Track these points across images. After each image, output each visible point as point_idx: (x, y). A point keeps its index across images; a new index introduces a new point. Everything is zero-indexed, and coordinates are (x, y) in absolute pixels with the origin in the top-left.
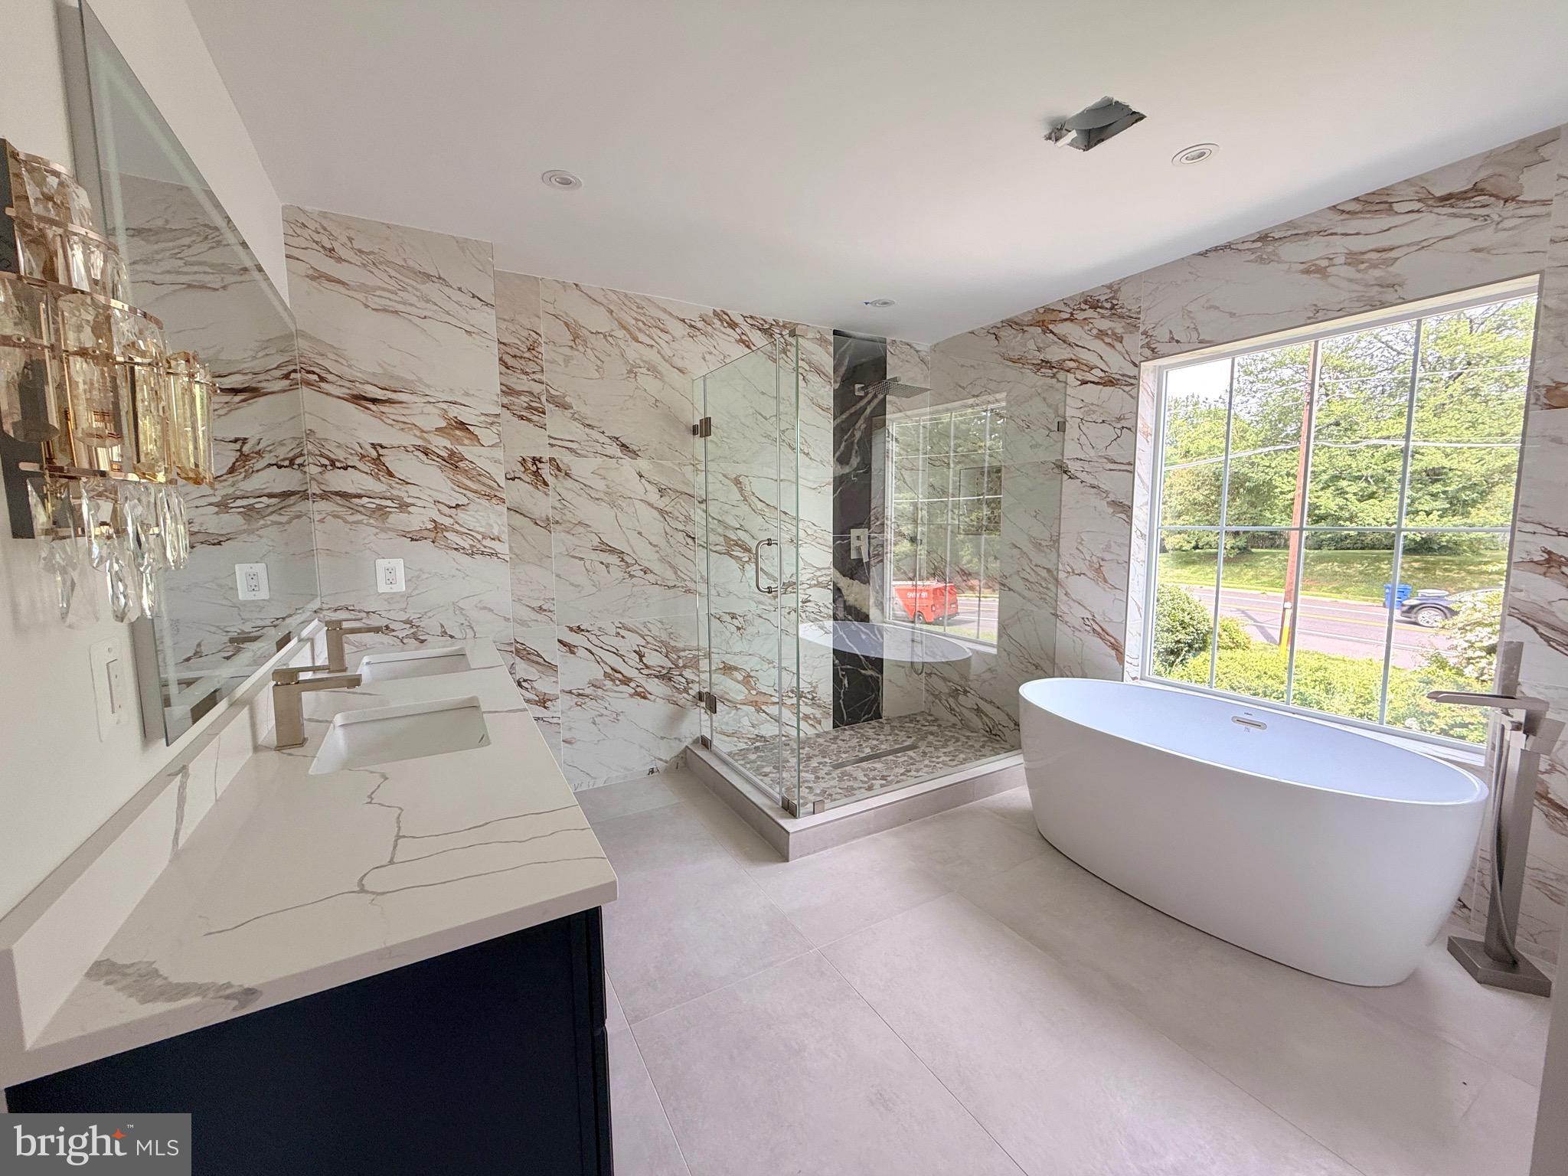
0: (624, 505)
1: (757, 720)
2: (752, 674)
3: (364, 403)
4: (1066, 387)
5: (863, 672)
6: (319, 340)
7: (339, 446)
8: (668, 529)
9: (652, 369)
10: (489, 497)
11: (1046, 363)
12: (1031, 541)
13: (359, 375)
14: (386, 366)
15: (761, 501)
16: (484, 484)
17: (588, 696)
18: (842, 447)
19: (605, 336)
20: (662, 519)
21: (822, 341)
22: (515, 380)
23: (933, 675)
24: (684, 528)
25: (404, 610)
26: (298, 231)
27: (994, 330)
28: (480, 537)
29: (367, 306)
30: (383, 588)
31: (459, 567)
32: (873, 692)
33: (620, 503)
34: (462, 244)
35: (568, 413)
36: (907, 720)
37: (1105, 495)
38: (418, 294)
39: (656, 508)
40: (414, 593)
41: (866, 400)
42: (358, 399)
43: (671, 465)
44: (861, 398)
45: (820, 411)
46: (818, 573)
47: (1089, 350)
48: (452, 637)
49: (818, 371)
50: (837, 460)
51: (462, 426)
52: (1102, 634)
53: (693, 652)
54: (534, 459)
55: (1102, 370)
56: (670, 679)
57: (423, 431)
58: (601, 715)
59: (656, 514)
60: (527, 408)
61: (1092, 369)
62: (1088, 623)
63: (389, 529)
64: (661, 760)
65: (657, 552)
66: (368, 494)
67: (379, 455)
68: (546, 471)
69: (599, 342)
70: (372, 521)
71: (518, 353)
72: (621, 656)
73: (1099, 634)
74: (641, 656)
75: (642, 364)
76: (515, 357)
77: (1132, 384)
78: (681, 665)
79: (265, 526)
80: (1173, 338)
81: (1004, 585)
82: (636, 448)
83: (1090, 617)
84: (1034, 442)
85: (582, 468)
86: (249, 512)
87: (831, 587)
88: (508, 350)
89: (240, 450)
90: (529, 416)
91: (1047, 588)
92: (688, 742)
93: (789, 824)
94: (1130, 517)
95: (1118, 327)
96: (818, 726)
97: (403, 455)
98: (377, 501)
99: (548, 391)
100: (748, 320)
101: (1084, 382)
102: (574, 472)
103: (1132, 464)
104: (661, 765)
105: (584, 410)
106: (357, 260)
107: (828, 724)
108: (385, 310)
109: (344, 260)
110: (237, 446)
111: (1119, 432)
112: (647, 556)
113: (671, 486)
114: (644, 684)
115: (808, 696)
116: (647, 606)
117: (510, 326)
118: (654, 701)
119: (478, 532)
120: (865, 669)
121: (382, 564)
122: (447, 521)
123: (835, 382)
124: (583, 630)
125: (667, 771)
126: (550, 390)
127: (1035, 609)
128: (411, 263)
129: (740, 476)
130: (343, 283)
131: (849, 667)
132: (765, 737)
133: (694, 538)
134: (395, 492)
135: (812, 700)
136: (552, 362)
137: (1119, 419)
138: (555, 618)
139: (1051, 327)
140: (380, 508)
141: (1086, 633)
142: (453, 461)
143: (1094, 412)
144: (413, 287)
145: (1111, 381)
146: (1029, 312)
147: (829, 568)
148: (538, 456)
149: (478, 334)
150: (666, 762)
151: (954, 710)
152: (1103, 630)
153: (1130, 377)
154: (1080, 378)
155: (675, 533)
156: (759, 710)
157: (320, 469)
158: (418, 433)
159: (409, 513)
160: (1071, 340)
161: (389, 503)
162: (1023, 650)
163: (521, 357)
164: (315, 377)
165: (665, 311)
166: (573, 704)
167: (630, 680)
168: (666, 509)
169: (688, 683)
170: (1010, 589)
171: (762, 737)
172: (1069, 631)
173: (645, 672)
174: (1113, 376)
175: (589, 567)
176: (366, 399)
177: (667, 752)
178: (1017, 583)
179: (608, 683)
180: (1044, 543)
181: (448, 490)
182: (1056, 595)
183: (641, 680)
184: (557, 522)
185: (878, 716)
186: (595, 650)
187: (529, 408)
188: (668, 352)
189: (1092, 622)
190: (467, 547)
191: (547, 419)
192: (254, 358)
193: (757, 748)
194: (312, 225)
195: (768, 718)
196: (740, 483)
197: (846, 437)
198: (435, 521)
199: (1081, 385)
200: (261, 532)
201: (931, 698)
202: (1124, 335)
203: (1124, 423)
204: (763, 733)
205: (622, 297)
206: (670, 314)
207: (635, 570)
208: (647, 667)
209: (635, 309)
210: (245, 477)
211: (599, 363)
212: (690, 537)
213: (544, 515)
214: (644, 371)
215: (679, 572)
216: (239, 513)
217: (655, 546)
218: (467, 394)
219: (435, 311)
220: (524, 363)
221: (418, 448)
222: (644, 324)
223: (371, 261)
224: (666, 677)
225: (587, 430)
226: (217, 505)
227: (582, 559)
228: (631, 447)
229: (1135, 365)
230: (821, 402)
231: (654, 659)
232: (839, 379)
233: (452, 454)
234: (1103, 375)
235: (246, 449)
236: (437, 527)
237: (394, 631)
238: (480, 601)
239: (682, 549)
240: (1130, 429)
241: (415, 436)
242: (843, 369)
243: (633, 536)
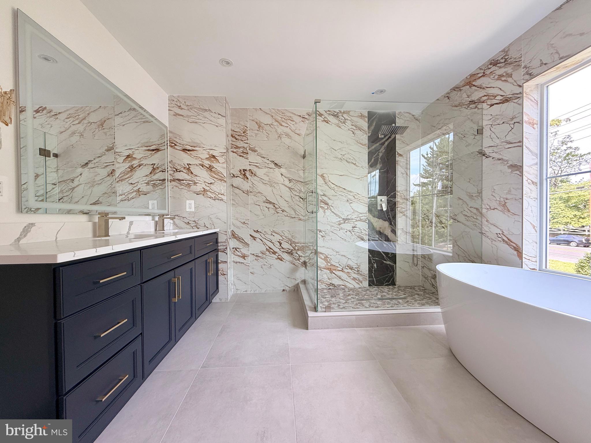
0: (275, 186)
1: (330, 276)
2: (328, 256)
3: (186, 151)
4: (482, 111)
5: (384, 261)
6: (175, 133)
7: (179, 165)
8: (292, 195)
9: (287, 135)
10: (221, 180)
11: (472, 102)
12: (467, 195)
13: (185, 143)
14: (192, 139)
15: (333, 184)
16: (220, 176)
17: (260, 257)
18: (373, 160)
19: (270, 125)
20: (290, 191)
21: (362, 116)
22: (239, 143)
23: (424, 268)
24: (298, 195)
25: (193, 217)
26: (172, 102)
27: (448, 95)
28: (217, 194)
29: (188, 122)
30: (188, 210)
31: (210, 204)
32: (390, 272)
33: (274, 185)
34: (216, 98)
35: (256, 153)
36: (409, 288)
37: (506, 163)
38: (203, 116)
39: (288, 187)
40: (197, 212)
41: (385, 140)
42: (184, 150)
43: (294, 171)
44: (382, 138)
45: (361, 146)
46: (361, 215)
47: (494, 87)
48: (207, 227)
49: (360, 129)
50: (370, 166)
51: (214, 157)
52: (508, 242)
53: (302, 244)
54: (244, 170)
55: (501, 96)
56: (292, 254)
57: (202, 159)
58: (265, 265)
59: (287, 189)
60: (242, 152)
61: (496, 97)
62: (500, 236)
63: (191, 191)
64: (287, 286)
65: (288, 204)
66: (186, 179)
67: (189, 167)
68: (248, 174)
69: (267, 128)
70: (186, 188)
71: (240, 134)
72: (273, 243)
73: (506, 242)
74: (281, 244)
75: (283, 134)
76: (239, 135)
77: (519, 97)
78: (297, 249)
79: (158, 189)
80: (542, 63)
81: (455, 220)
82: (280, 165)
83: (501, 233)
84: (467, 144)
85: (260, 172)
86: (154, 185)
87: (367, 222)
88: (237, 133)
89: (153, 167)
90: (243, 155)
91: (477, 219)
92: (299, 281)
93: (311, 314)
94: (522, 172)
95: (509, 70)
96: (360, 284)
97: (196, 167)
98: (188, 182)
99: (249, 146)
100: (328, 112)
101: (492, 105)
102: (257, 174)
103: (521, 142)
104: (287, 289)
105: (262, 152)
106: (186, 108)
107: (366, 284)
108: (193, 122)
109: (183, 109)
110: (152, 166)
111: (512, 126)
112: (283, 204)
113: (294, 178)
114: (281, 255)
115: (355, 269)
116: (283, 224)
117: (238, 125)
118: (285, 262)
119: (217, 192)
120: (386, 261)
121: (188, 202)
122: (208, 188)
123: (369, 133)
124: (259, 232)
125: (290, 291)
126: (250, 146)
127: (471, 231)
128: (201, 107)
129: (324, 174)
130: (182, 116)
131: (377, 259)
132: (334, 285)
133: (303, 199)
134: (193, 179)
135: (357, 271)
136: (252, 136)
137: (512, 119)
138: (249, 227)
139: (473, 83)
140: (188, 184)
141: (499, 242)
142: (210, 168)
143: (498, 119)
144: (201, 114)
145: (507, 100)
146: (463, 80)
147: (366, 213)
148: (245, 169)
149: (220, 126)
150: (290, 288)
151: (434, 285)
152: (509, 239)
153: (517, 94)
154: (489, 103)
155: (295, 196)
156: (332, 272)
157: (173, 172)
158: (201, 160)
159: (197, 185)
160: (484, 86)
161: (191, 182)
162: (466, 253)
163: (241, 136)
164: (174, 144)
165: (293, 113)
166: (254, 259)
167: (276, 252)
168: (291, 187)
169: (299, 257)
170: (458, 221)
171: (333, 284)
172: (489, 241)
173: (282, 250)
174: (508, 96)
175: (262, 208)
176: (186, 150)
177: (291, 284)
178: (461, 218)
179: (268, 253)
180: (474, 195)
181: (208, 178)
182: (482, 222)
183: (280, 253)
184: (251, 192)
185: (393, 284)
186: (263, 239)
187: (243, 152)
188: (293, 128)
189: (501, 235)
190: (213, 197)
191: (249, 156)
192: (159, 140)
193: (330, 289)
194: (175, 100)
195: (336, 276)
196: (324, 177)
197: (374, 156)
198: (204, 188)
199: (491, 107)
200: (157, 191)
201: (424, 279)
202: (512, 73)
203: (515, 120)
204: (333, 283)
205: (276, 111)
206: (295, 114)
207: (279, 210)
208: (283, 248)
209: (281, 114)
210: (154, 175)
211: (267, 135)
212: (301, 198)
213: (246, 190)
214: (284, 136)
215: (296, 212)
216: (152, 185)
217: (287, 201)
218: (216, 146)
219: (207, 121)
220: (242, 137)
221: (200, 164)
222: (285, 119)
223: (190, 108)
224: (290, 253)
225: (262, 159)
226: (146, 183)
227: (259, 205)
228: (278, 164)
229: (520, 86)
230: (361, 142)
231: (286, 245)
232: (371, 131)
233: (210, 166)
234: (502, 98)
235: (155, 167)
236: (205, 190)
237: (190, 224)
238: (217, 216)
239: (298, 203)
240: (518, 122)
241: (200, 161)
242: (373, 127)
243: (278, 197)
